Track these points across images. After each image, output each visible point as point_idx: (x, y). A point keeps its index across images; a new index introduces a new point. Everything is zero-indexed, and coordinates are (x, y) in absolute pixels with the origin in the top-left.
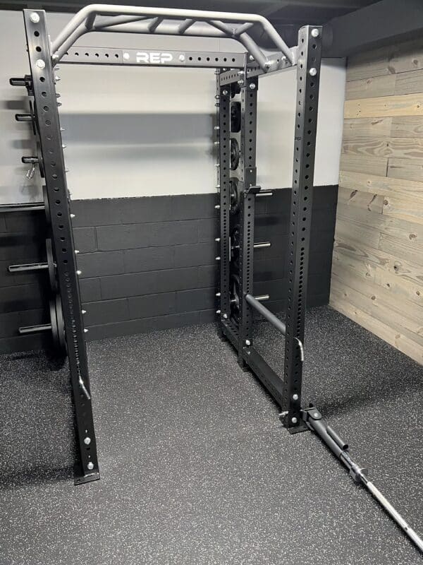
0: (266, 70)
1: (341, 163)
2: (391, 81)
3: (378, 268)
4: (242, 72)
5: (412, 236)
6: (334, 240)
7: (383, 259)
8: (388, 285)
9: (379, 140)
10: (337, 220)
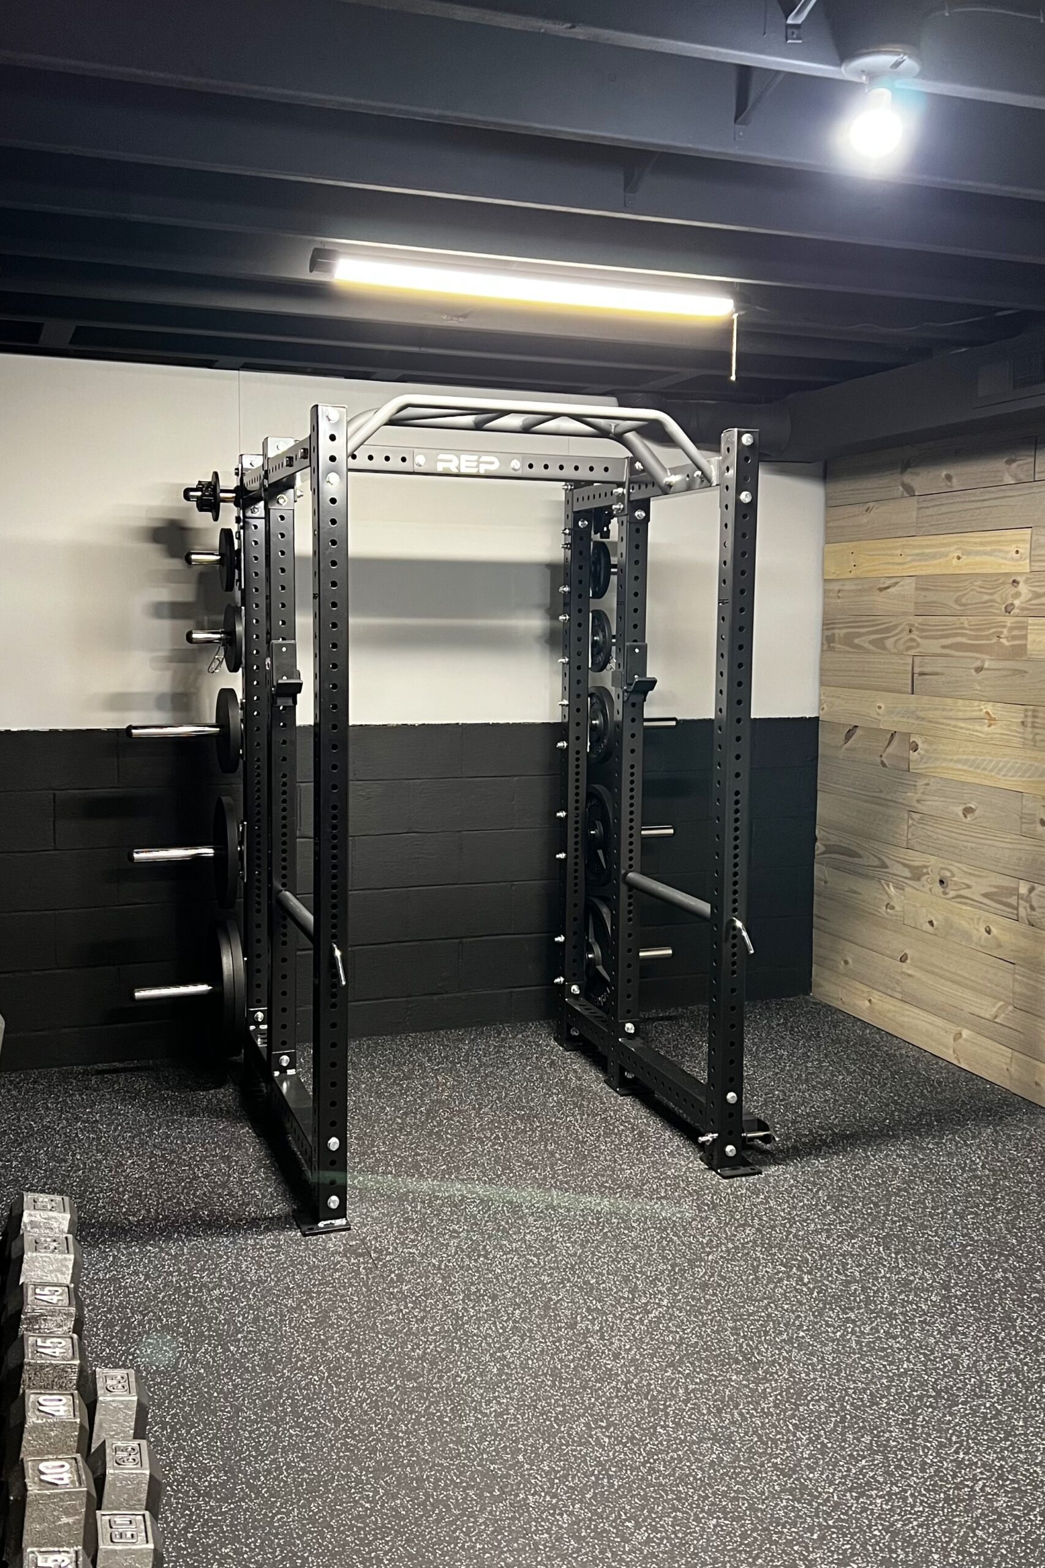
0: (666, 490)
1: (821, 669)
2: (907, 511)
3: (908, 889)
4: (620, 490)
5: (968, 811)
6: (815, 839)
7: (917, 868)
8: (931, 923)
9: (894, 621)
10: (819, 794)
